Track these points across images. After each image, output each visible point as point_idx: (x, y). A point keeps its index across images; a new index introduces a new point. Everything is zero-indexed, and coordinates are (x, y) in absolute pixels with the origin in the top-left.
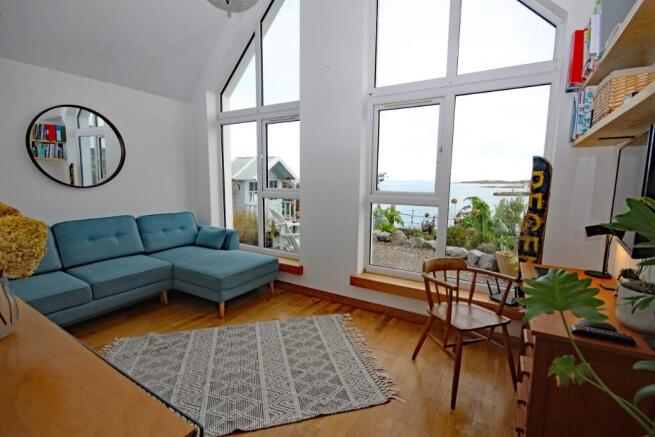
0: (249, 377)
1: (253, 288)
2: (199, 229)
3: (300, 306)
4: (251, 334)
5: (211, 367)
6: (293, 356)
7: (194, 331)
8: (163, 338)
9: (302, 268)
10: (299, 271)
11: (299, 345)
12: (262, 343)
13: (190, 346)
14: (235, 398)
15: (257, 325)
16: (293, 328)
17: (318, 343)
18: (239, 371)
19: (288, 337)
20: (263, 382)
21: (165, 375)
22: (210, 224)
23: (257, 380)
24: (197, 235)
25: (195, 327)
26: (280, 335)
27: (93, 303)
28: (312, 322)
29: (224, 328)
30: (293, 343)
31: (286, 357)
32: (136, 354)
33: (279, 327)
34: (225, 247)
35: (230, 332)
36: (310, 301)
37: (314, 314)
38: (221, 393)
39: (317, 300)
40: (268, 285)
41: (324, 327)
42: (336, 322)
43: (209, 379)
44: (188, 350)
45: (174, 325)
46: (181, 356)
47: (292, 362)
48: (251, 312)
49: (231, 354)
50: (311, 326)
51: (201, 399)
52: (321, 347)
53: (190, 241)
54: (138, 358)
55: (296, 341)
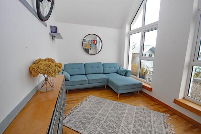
0: (117, 124)
1: (131, 91)
2: (119, 68)
3: (147, 104)
4: (125, 108)
5: (108, 115)
6: (136, 124)
7: (109, 100)
8: (101, 99)
9: (152, 89)
10: (150, 90)
11: (140, 120)
12: (127, 113)
13: (106, 104)
14: (109, 130)
15: (128, 105)
16: (141, 112)
17: (149, 123)
18: (115, 120)
19: (137, 115)
20: (120, 129)
21: (96, 111)
22: (123, 67)
23: (119, 127)
24: (118, 70)
25: (109, 99)
26: (135, 113)
27: (88, 84)
28: (150, 113)
29: (117, 102)
30: (138, 119)
31: (133, 123)
32: (92, 102)
33: (135, 109)
34: (125, 75)
35: (118, 104)
36: (153, 103)
37: (153, 109)
38: (106, 126)
39: (157, 104)
40: (137, 92)
41: (155, 117)
42: (162, 117)
43: (105, 119)
44: (104, 106)
45: (105, 96)
46: (102, 107)
47: (135, 126)
48: (128, 100)
49: (115, 113)
50: (149, 114)
51: (100, 124)
52: (150, 126)
53: (116, 72)
54: (92, 103)
55: (140, 118)
